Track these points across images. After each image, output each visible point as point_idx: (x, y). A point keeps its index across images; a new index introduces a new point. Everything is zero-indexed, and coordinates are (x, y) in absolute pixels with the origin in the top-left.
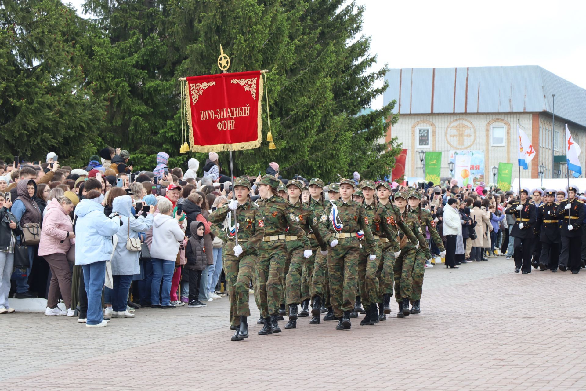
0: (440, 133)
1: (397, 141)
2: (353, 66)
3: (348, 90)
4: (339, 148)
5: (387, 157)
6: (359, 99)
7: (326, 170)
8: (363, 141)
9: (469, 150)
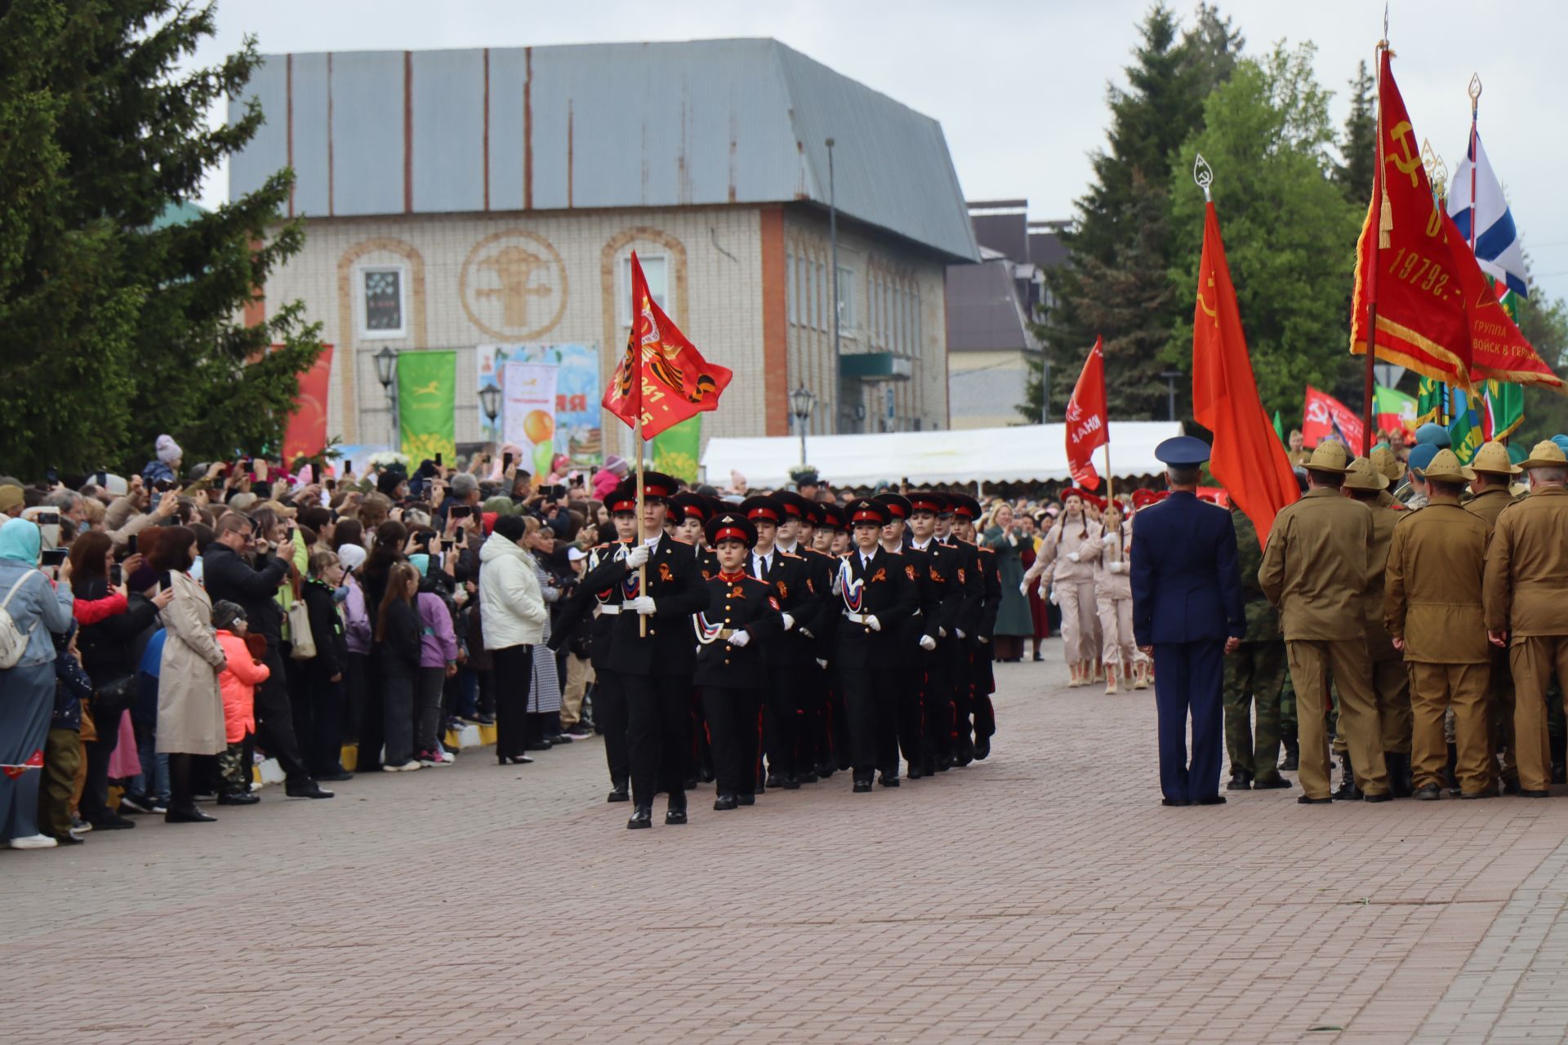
0: (442, 286)
1: (301, 315)
2: (128, 46)
3: (115, 136)
4: (100, 346)
5: (269, 373)
6: (157, 167)
7: (54, 429)
8: (178, 318)
9: (545, 341)
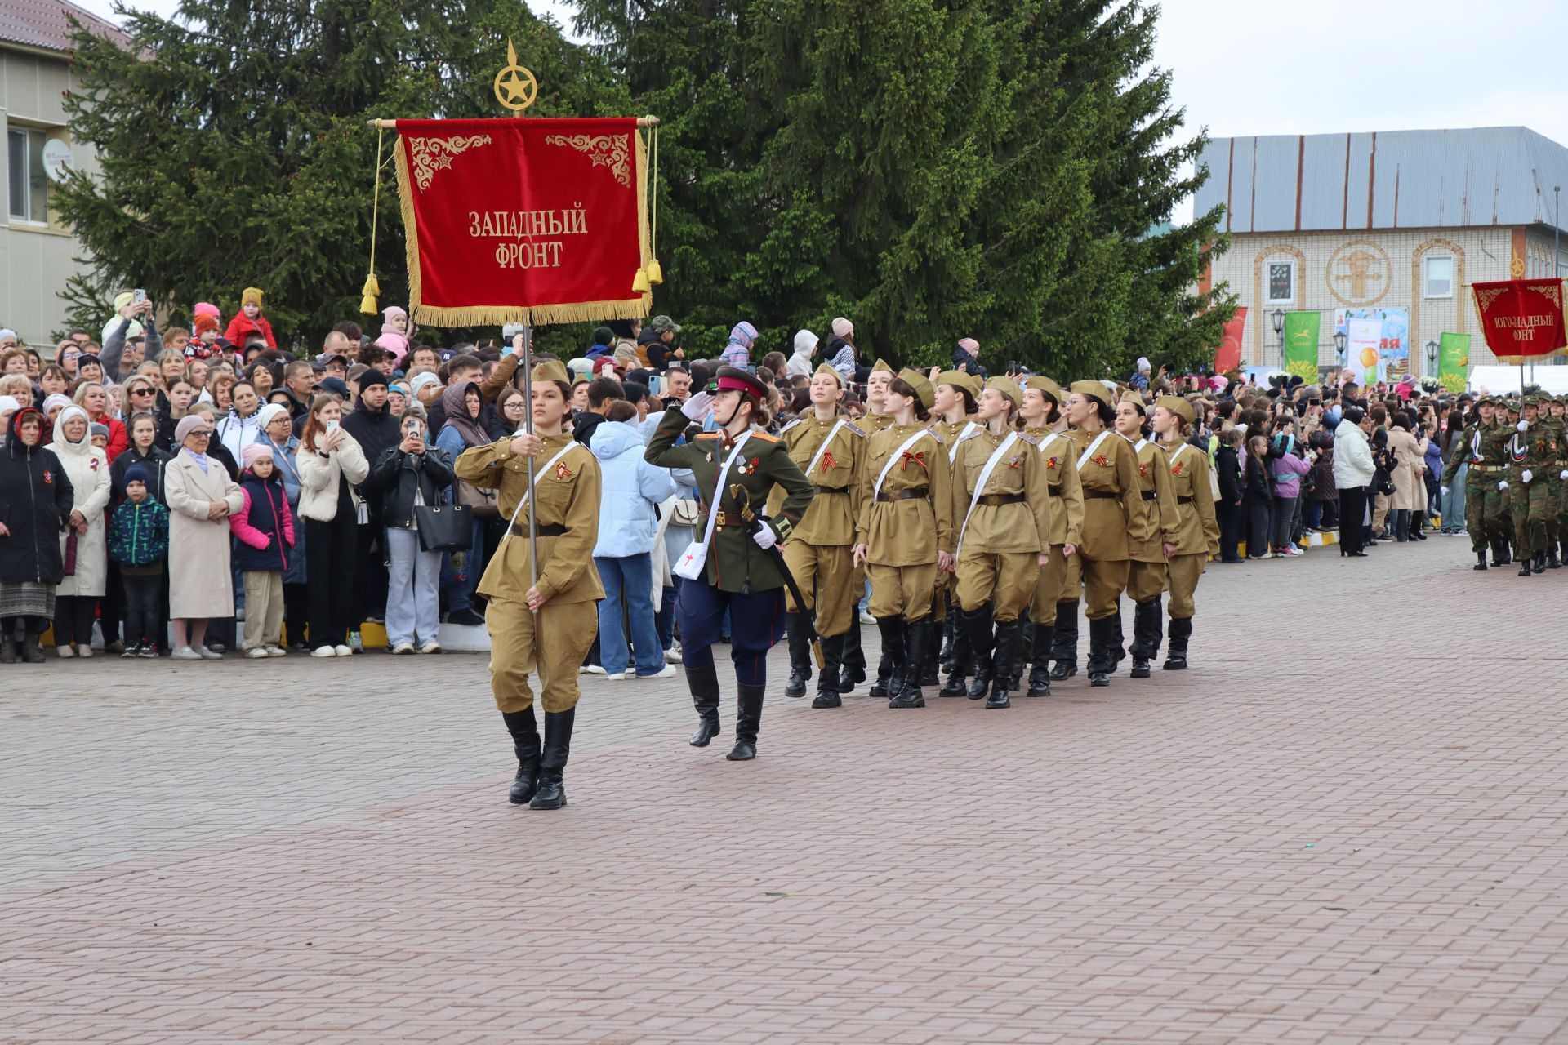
0: (1315, 274)
1: (1226, 290)
2: (1134, 133)
3: (1124, 185)
4: (1107, 306)
5: (1205, 324)
6: (1146, 203)
7: (1079, 354)
8: (1155, 292)
9: (1376, 306)
